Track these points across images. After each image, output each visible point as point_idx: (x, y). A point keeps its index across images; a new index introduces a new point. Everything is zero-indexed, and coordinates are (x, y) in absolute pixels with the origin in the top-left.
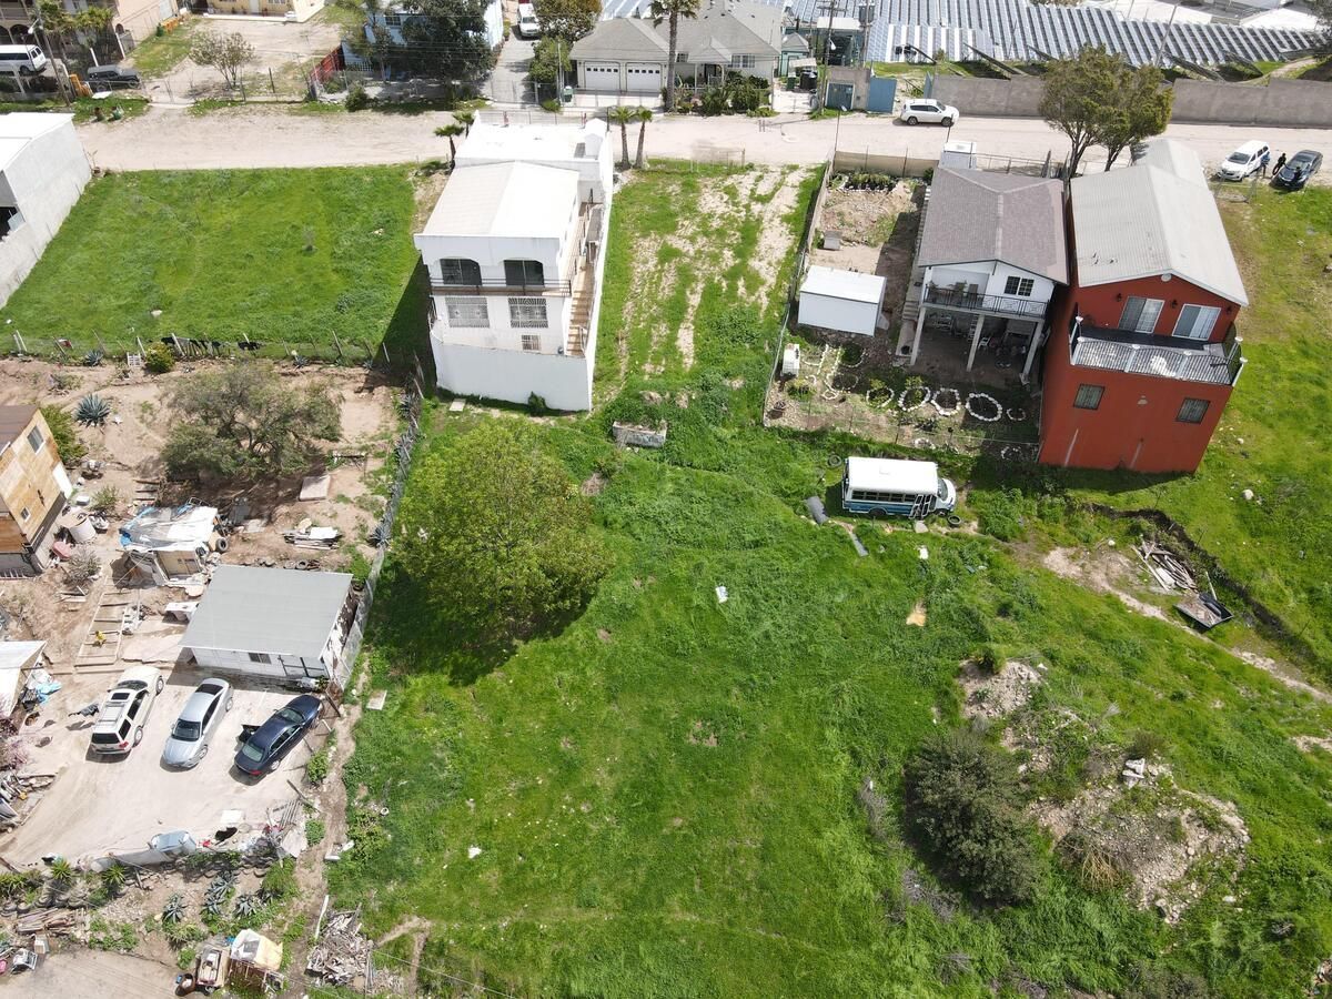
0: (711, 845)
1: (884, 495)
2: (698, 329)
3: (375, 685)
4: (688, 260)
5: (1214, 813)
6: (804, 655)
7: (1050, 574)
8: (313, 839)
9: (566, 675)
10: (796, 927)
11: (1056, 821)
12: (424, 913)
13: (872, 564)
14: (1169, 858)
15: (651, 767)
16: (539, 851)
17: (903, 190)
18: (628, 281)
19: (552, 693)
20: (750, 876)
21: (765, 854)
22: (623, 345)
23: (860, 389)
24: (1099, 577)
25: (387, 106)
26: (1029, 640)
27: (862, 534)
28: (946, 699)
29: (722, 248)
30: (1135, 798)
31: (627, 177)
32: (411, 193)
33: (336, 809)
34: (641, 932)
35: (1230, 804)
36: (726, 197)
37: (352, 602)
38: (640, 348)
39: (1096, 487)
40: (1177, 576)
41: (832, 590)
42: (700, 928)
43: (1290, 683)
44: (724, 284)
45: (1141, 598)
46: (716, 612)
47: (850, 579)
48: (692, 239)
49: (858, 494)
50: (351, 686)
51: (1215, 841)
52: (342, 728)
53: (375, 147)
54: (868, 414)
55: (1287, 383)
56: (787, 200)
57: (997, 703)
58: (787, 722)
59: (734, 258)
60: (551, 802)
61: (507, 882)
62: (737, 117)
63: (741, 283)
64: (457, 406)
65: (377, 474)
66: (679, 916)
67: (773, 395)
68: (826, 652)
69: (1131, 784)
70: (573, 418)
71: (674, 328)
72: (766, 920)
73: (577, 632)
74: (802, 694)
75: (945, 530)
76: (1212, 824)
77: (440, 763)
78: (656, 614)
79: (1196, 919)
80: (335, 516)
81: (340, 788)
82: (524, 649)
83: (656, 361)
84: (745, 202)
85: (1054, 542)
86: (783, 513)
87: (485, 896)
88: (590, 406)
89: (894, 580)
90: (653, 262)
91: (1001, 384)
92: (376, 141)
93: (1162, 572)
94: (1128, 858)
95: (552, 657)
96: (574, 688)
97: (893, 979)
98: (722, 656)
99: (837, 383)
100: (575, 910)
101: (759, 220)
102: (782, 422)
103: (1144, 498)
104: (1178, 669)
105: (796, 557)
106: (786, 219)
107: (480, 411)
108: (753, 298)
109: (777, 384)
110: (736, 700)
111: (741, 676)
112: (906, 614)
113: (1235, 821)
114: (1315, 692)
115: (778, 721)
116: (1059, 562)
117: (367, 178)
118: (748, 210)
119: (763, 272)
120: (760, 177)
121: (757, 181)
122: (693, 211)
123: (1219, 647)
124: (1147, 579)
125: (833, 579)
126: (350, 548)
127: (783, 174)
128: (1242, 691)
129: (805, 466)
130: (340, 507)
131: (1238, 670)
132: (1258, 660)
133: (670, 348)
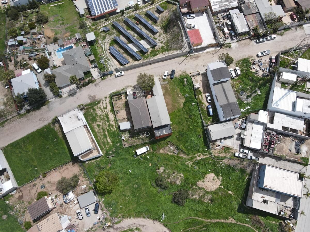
0: (141, 195)
2: (110, 138)
3: (102, 198)
4: (102, 126)
5: (181, 175)
6: (141, 174)
7: (161, 153)
8: (106, 213)
10: (151, 197)
11: (169, 180)
12: (120, 213)
13: (144, 160)
14: (178, 180)
15: (133, 191)
16: (127, 203)
17: (123, 97)
18: (96, 133)
19: (119, 189)
20: (146, 195)
21: (146, 193)
23: (133, 137)
24: (166, 151)
25: (34, 109)
26: (162, 163)
27: (141, 157)
28: (156, 172)
29: (105, 122)
30: (174, 176)
31: (83, 111)
32: (54, 129)
33: (106, 211)
34: (139, 205)
36: (100, 110)
37: (94, 193)
38: (103, 143)
39: (162, 140)
40: (173, 148)
41: (141, 166)
42: (144, 202)
43: (185, 157)
44: (109, 129)
45: (170, 152)
46: (130, 173)
47: (142, 163)
48: (100, 121)
49: (139, 155)
50: (99, 200)
52: (102, 204)
53: (40, 121)
54: (135, 141)
55: (178, 117)
56: (109, 107)
57: (161, 172)
59: (108, 123)
60: (125, 199)
61: (125, 207)
62: (90, 84)
63: (111, 127)
64: (87, 163)
65: (84, 176)
66: (141, 202)
67: (124, 143)
68: (143, 172)
70: (102, 157)
71: (107, 139)
72: (149, 198)
74: (143, 177)
75: (149, 152)
77: (113, 202)
78: (125, 176)
79: (181, 183)
80: (83, 184)
81: (105, 209)
83: (107, 145)
84: (103, 110)
85: (160, 148)
86: (132, 158)
87: (124, 209)
88: (103, 154)
89: (147, 162)
90: (97, 128)
91: (148, 129)
92: (39, 119)
93: (171, 147)
94: (175, 181)
96: (121, 188)
97: (161, 198)
98: (133, 178)
99: (130, 137)
100: (133, 206)
101: (107, 114)
102: (126, 147)
103: (168, 140)
104: (175, 160)
105: (136, 163)
106: (111, 111)
107: (90, 162)
108: (114, 129)
109: (123, 141)
111: (136, 179)
112: (149, 165)
114: (187, 157)
115: (142, 181)
116: (162, 151)
117: (45, 130)
118: (105, 112)
119: (113, 123)
120: (103, 103)
121: (103, 104)
122: (97, 115)
123: (178, 155)
124: (170, 149)
125: (140, 164)
126: (88, 186)
127: (105, 100)
128: (181, 160)
129: (131, 151)
130: (83, 182)
131: (180, 157)
132: (182, 155)
133: (108, 143)
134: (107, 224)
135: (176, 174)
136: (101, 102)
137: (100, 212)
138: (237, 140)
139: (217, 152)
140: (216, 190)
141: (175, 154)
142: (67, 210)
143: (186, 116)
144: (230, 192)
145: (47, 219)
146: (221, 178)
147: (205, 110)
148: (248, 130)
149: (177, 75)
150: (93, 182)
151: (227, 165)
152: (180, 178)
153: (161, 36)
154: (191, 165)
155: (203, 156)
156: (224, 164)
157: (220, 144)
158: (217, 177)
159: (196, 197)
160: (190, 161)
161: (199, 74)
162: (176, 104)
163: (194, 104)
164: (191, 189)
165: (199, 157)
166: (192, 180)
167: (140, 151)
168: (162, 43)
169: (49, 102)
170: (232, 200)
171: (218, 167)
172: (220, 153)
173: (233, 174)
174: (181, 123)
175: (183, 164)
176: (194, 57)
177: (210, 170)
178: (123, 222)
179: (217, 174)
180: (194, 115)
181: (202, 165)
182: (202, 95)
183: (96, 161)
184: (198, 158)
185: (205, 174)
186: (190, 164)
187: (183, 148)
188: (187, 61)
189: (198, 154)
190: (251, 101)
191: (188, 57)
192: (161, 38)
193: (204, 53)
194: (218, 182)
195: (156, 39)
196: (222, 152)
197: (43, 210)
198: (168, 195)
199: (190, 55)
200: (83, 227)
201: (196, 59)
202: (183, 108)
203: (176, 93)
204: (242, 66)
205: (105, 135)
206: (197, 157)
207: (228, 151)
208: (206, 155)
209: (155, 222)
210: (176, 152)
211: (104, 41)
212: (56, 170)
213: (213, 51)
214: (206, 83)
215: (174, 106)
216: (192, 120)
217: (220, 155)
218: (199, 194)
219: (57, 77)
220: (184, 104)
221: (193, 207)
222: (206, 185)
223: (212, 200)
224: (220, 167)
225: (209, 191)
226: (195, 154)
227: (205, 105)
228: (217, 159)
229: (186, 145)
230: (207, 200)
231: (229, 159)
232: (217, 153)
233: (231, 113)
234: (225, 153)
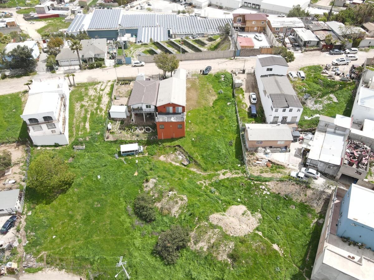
0: (100, 224)
1: (128, 152)
2: (90, 122)
3: (29, 210)
4: (87, 107)
5: (182, 198)
6: (115, 185)
7: (160, 161)
8: (20, 241)
9: (69, 199)
10: (117, 235)
11: (159, 205)
12: (45, 250)
13: (128, 165)
14: (176, 207)
15: (88, 213)
16: (67, 233)
17: (132, 84)
18: (74, 114)
19: (67, 203)
20: (108, 228)
21: (111, 223)
22: (74, 129)
23: (124, 130)
24: (169, 160)
25: (12, 77)
26: (156, 174)
27: (125, 160)
28: (141, 188)
29: (94, 103)
30: (170, 198)
31: (72, 88)
32: (21, 99)
33: (24, 236)
34: (88, 243)
35: (185, 196)
36: (94, 91)
37: (20, 194)
38: (78, 128)
39: (168, 142)
40: (183, 157)
41: (120, 172)
42: (99, 239)
43: (198, 172)
44: (95, 111)
45: (176, 162)
46: (98, 181)
47: (123, 169)
48: (87, 102)
49: (123, 152)
50: (23, 211)
51: (183, 202)
52: (23, 220)
53: (10, 88)
54: (125, 135)
55: (202, 116)
56: (108, 90)
57: (149, 187)
58: (113, 199)
59: (97, 105)
60: (68, 224)
61: (62, 241)
62: (97, 69)
63: (98, 111)
64: (39, 148)
65: (22, 166)
66: (95, 238)
67: (107, 134)
68: (119, 184)
69: (170, 196)
70: (65, 146)
71: (85, 123)
72: (111, 235)
73: (70, 191)
74: (116, 193)
75: (141, 156)
76: (182, 200)
77: (45, 222)
78: (86, 184)
79: (180, 216)
80: (14, 177)
81: (24, 232)
82: (60, 196)
83: (81, 131)
84: (99, 91)
85: (162, 154)
86: (110, 158)
87: (57, 244)
88: (69, 143)
89: (132, 168)
90: (79, 108)
91: (151, 124)
92: (10, 87)
93: (180, 156)
94: (170, 208)
95: (66, 196)
96: (71, 201)
97: (134, 239)
98: (99, 189)
99: (120, 129)
100: (76, 242)
101: (102, 95)
102: (109, 140)
103: (177, 143)
104: (180, 174)
105: (113, 167)
107: (44, 148)
108: (101, 114)
109: (107, 132)
110: (103, 197)
111: (104, 192)
112: (134, 173)
113: (186, 198)
114: (202, 173)
115: (111, 199)
116: (162, 158)
117: (9, 97)
118: (99, 93)
119: (103, 107)
120: (102, 85)
122: (87, 95)
123: (188, 168)
124: (177, 158)
125: (120, 170)
126: (19, 183)
127: (107, 83)
128: (190, 176)
129: (114, 148)
131: (190, 172)
133: (84, 128)
134: (11, 265)
135: (175, 194)
136: (100, 84)
138: (296, 156)
139: (258, 171)
140: (245, 236)
141: (183, 166)
143: (214, 117)
144: (275, 247)
146: (259, 215)
147: (245, 111)
148: (317, 139)
149: (213, 72)
151: (274, 193)
152: (180, 202)
154: (206, 186)
155: (231, 174)
156: (268, 191)
157: (264, 156)
158: (252, 213)
159: (203, 245)
160: (206, 180)
161: (243, 73)
162: (203, 102)
163: (230, 103)
164: (196, 227)
165: (224, 175)
166: (202, 211)
169: (35, 74)
170: (279, 266)
171: (256, 196)
172: (262, 172)
173: (285, 211)
174: (205, 124)
175: (191, 182)
176: (241, 61)
177: (239, 200)
179: (252, 208)
180: (227, 116)
181: (227, 187)
182: (244, 94)
183: (53, 150)
184: (222, 177)
185: (229, 203)
186: (204, 184)
187: (199, 158)
188: (230, 63)
189: (224, 171)
190: (322, 108)
191: (232, 59)
193: (255, 58)
194: (251, 221)
196: (267, 171)
198: (150, 236)
199: (235, 58)
201: (243, 62)
202: (213, 106)
203: (206, 89)
205: (85, 118)
206: (220, 175)
207: (278, 170)
208: (236, 173)
210: (186, 163)
211: (137, 49)
214: (252, 82)
215: (199, 103)
216: (222, 123)
217: (262, 174)
218: (209, 239)
220: (215, 102)
221: (193, 273)
222: (227, 220)
223: (233, 257)
224: (261, 196)
225: (231, 235)
226: (217, 170)
227: (247, 106)
228: (256, 181)
229: (204, 154)
230: (223, 257)
231: (278, 181)
233: (286, 103)
234: (272, 173)
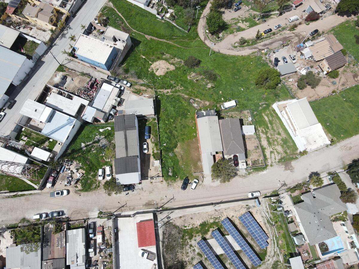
0: (231, 70)
2: (266, 120)
4: (275, 133)
7: (208, 101)
8: (266, 58)
10: (221, 67)
11: (202, 76)
12: (252, 58)
13: (227, 97)
15: (240, 73)
17: (250, 163)
18: (282, 127)
21: (226, 71)
24: (203, 102)
29: (272, 137)
32: (332, 135)
33: (266, 60)
38: (272, 116)
42: (229, 65)
44: (267, 130)
45: (198, 101)
46: (242, 87)
48: (277, 138)
52: (271, 65)
56: (268, 153)
59: (268, 136)
60: (247, 68)
63: (265, 131)
65: (291, 89)
66: (231, 65)
71: (269, 119)
73: (255, 81)
76: (190, 77)
78: (248, 85)
79: (190, 72)
80: (291, 82)
81: (267, 62)
83: (268, 113)
84: (274, 150)
85: (208, 106)
88: (272, 106)
89: (224, 95)
90: (280, 131)
94: (196, 75)
95: (256, 79)
96: (252, 77)
97: (212, 66)
98: (239, 84)
99: (242, 120)
101: (269, 146)
102: (247, 111)
106: (265, 149)
108: (261, 129)
110: (235, 81)
112: (222, 92)
114: (181, 94)
115: (230, 80)
116: (207, 103)
117: (342, 136)
118: (272, 148)
119: (262, 134)
120: (275, 160)
121: (275, 158)
122: (281, 145)
123: (190, 97)
124: (197, 104)
125: (231, 94)
126: (286, 81)
127: (272, 162)
128: (188, 92)
130: (292, 84)
131: (188, 95)
132: (186, 96)
133: (267, 116)
134: (265, 51)
135: (195, 79)
136: (277, 161)
137: (273, 59)
138: (124, 100)
140: (158, 61)
141: (193, 98)
142: (306, 64)
143: (176, 132)
144: (144, 57)
145: (325, 56)
146: (149, 70)
147: (153, 134)
148: (109, 105)
149: (180, 183)
150: (281, 84)
151: (141, 79)
153: (190, 258)
155: (164, 91)
156: (144, 80)
158: (153, 71)
159: (177, 60)
160: (178, 90)
161: (152, 178)
162: (185, 147)
163: (164, 145)
164: (181, 66)
166: (179, 72)
167: (232, 103)
168: (191, 246)
169: (344, 168)
170: (143, 51)
171: (150, 79)
172: (146, 90)
173: (137, 71)
174: (182, 126)
175: (187, 88)
176: (153, 205)
177: (160, 78)
178: (249, 53)
179: (153, 75)
180: (166, 133)
181: (166, 84)
182: (153, 152)
184: (169, 90)
185: (165, 76)
186: (179, 87)
187: (183, 102)
188: (163, 201)
189: (168, 94)
190: (96, 137)
191: (161, 207)
192: (191, 255)
193: (138, 209)
194: (154, 67)
195: (199, 254)
196: (143, 91)
197: (331, 58)
198: (204, 66)
200: (288, 50)
201: (150, 201)
202: (177, 142)
203: (184, 160)
204: (93, 181)
205: (271, 124)
206: (171, 92)
207: (137, 91)
208: (160, 92)
209: (218, 51)
210: (191, 101)
211: (275, 259)
212: (322, 97)
213: (125, 210)
214: (145, 166)
216: (170, 127)
217: (146, 89)
218: (174, 61)
219: (339, 197)
220: (176, 146)
223: (163, 54)
224: (148, 79)
225: (164, 61)
226: (172, 95)
227: (151, 140)
228: (150, 85)
229: (180, 104)
230: (168, 55)
231: (138, 83)
232: (149, 91)
233: (125, 119)
234: (140, 89)
